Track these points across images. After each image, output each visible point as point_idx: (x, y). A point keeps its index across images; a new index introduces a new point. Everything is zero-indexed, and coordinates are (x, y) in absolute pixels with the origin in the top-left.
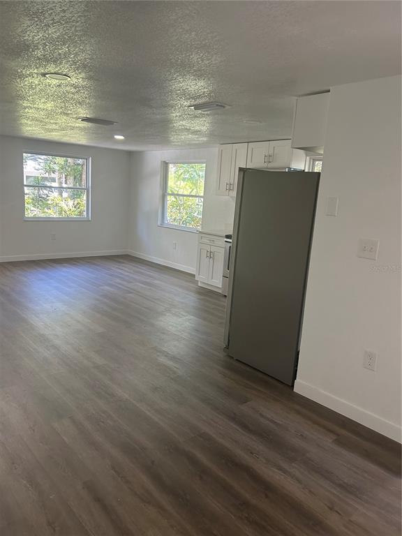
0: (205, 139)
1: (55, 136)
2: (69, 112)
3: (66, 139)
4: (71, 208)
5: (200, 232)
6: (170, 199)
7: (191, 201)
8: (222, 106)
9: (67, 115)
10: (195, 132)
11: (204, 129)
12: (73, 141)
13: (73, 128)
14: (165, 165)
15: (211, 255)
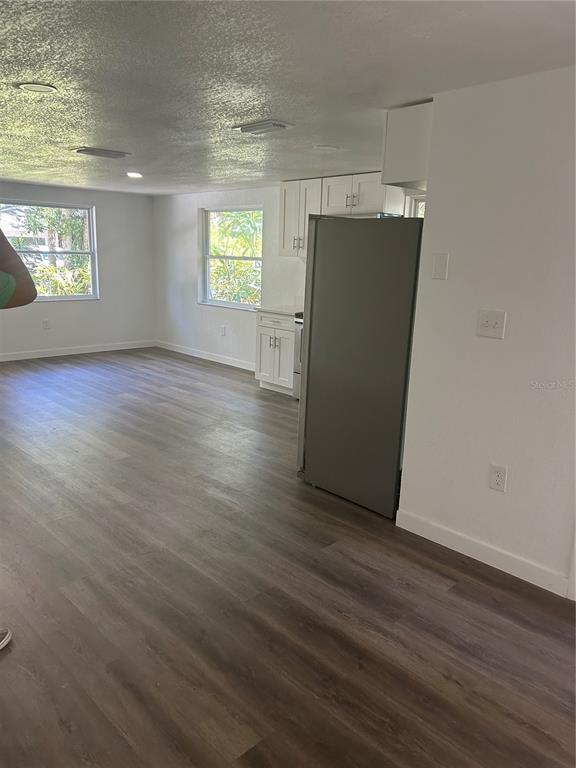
0: (260, 174)
1: (39, 176)
2: (58, 140)
3: (55, 181)
4: (70, 282)
5: (259, 311)
6: (214, 265)
7: (245, 266)
8: (280, 125)
9: (55, 143)
10: (245, 165)
11: (257, 159)
12: (67, 183)
13: (65, 164)
14: (205, 214)
15: (276, 343)
